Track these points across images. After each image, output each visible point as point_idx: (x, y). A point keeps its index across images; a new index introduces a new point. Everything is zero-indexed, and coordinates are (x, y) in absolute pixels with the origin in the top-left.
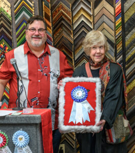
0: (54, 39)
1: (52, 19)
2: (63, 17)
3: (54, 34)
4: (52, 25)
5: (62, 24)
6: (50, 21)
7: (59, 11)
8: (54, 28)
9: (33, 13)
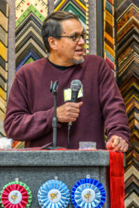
0: (117, 66)
1: (116, 31)
2: (135, 28)
3: (118, 57)
4: (116, 43)
5: (134, 40)
6: (112, 36)
7: (128, 18)
8: (118, 48)
9: (87, 14)
